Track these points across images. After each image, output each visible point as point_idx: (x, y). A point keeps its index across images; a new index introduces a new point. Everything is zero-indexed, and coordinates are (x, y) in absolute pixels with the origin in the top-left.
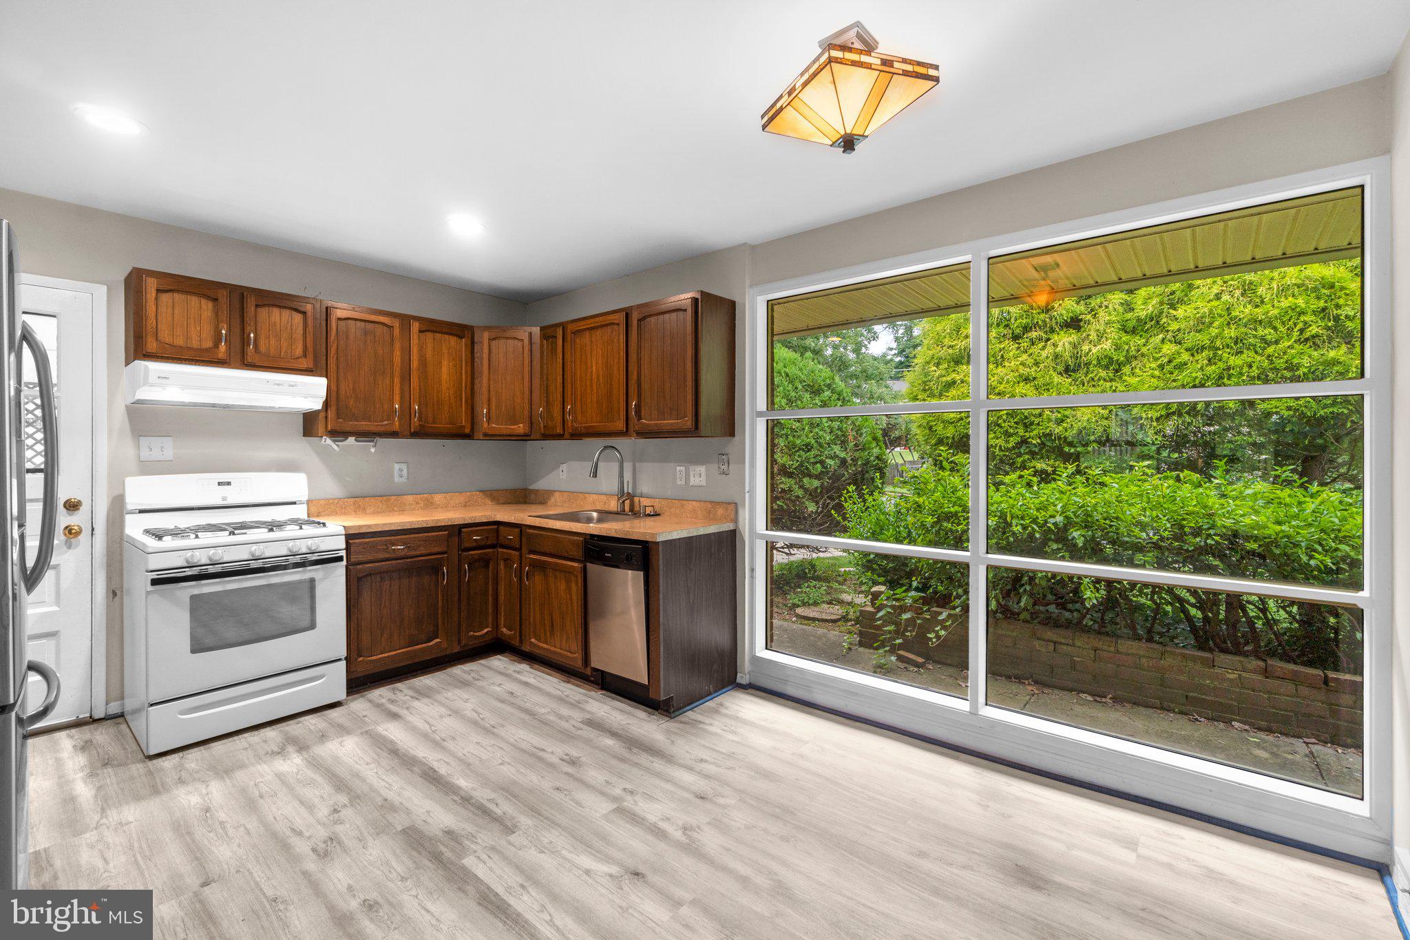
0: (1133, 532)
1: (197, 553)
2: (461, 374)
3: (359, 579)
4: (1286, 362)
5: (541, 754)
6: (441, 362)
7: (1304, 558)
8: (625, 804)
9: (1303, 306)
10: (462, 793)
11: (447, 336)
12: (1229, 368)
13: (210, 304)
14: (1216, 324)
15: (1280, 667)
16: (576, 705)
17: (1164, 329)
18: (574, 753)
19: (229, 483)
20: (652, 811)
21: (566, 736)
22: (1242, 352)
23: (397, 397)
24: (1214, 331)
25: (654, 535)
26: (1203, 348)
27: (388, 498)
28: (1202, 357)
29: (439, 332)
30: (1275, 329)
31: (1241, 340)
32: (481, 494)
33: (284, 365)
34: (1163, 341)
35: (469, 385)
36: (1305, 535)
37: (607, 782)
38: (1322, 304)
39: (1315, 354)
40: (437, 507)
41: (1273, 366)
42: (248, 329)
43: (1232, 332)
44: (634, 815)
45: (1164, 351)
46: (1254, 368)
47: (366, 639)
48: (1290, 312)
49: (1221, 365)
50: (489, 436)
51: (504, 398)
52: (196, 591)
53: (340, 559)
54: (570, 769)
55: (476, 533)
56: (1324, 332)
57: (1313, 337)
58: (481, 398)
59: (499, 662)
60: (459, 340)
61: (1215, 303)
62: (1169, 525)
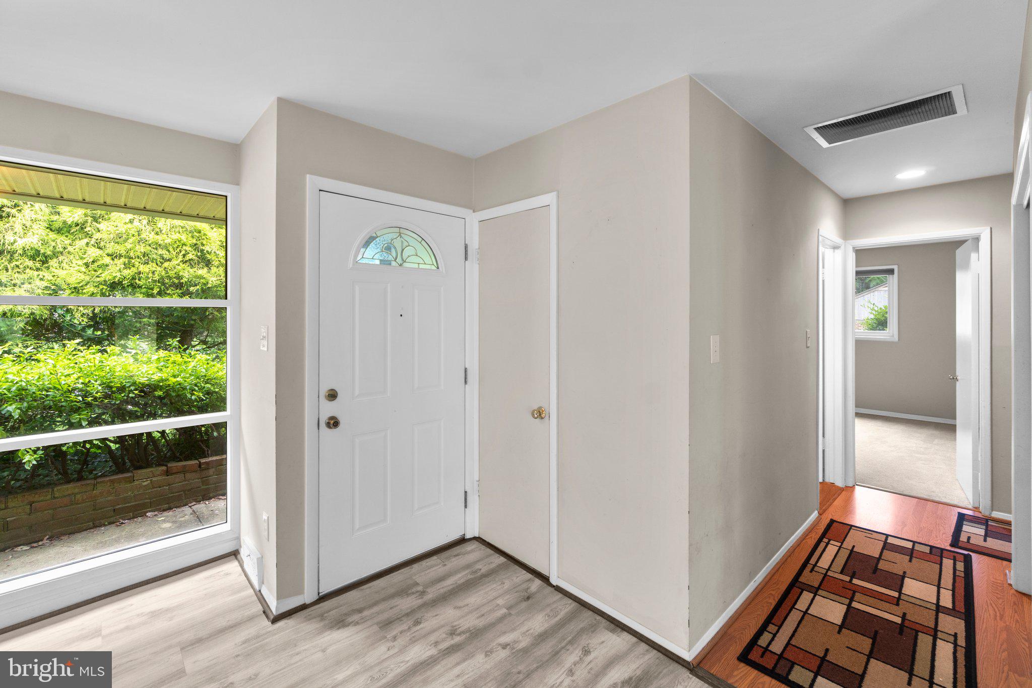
0: (69, 397)
4: (175, 274)
7: (189, 396)
9: (185, 240)
12: (140, 273)
14: (130, 241)
15: (174, 466)
17: (89, 236)
22: (148, 263)
24: (128, 245)
26: (121, 256)
28: (120, 262)
30: (169, 251)
31: (147, 255)
34: (87, 244)
36: (189, 381)
38: (194, 241)
39: (191, 270)
41: (167, 275)
43: (141, 248)
45: (89, 253)
46: (156, 275)
48: (177, 242)
49: (134, 270)
56: (196, 258)
57: (190, 260)
61: (129, 225)
62: (100, 388)
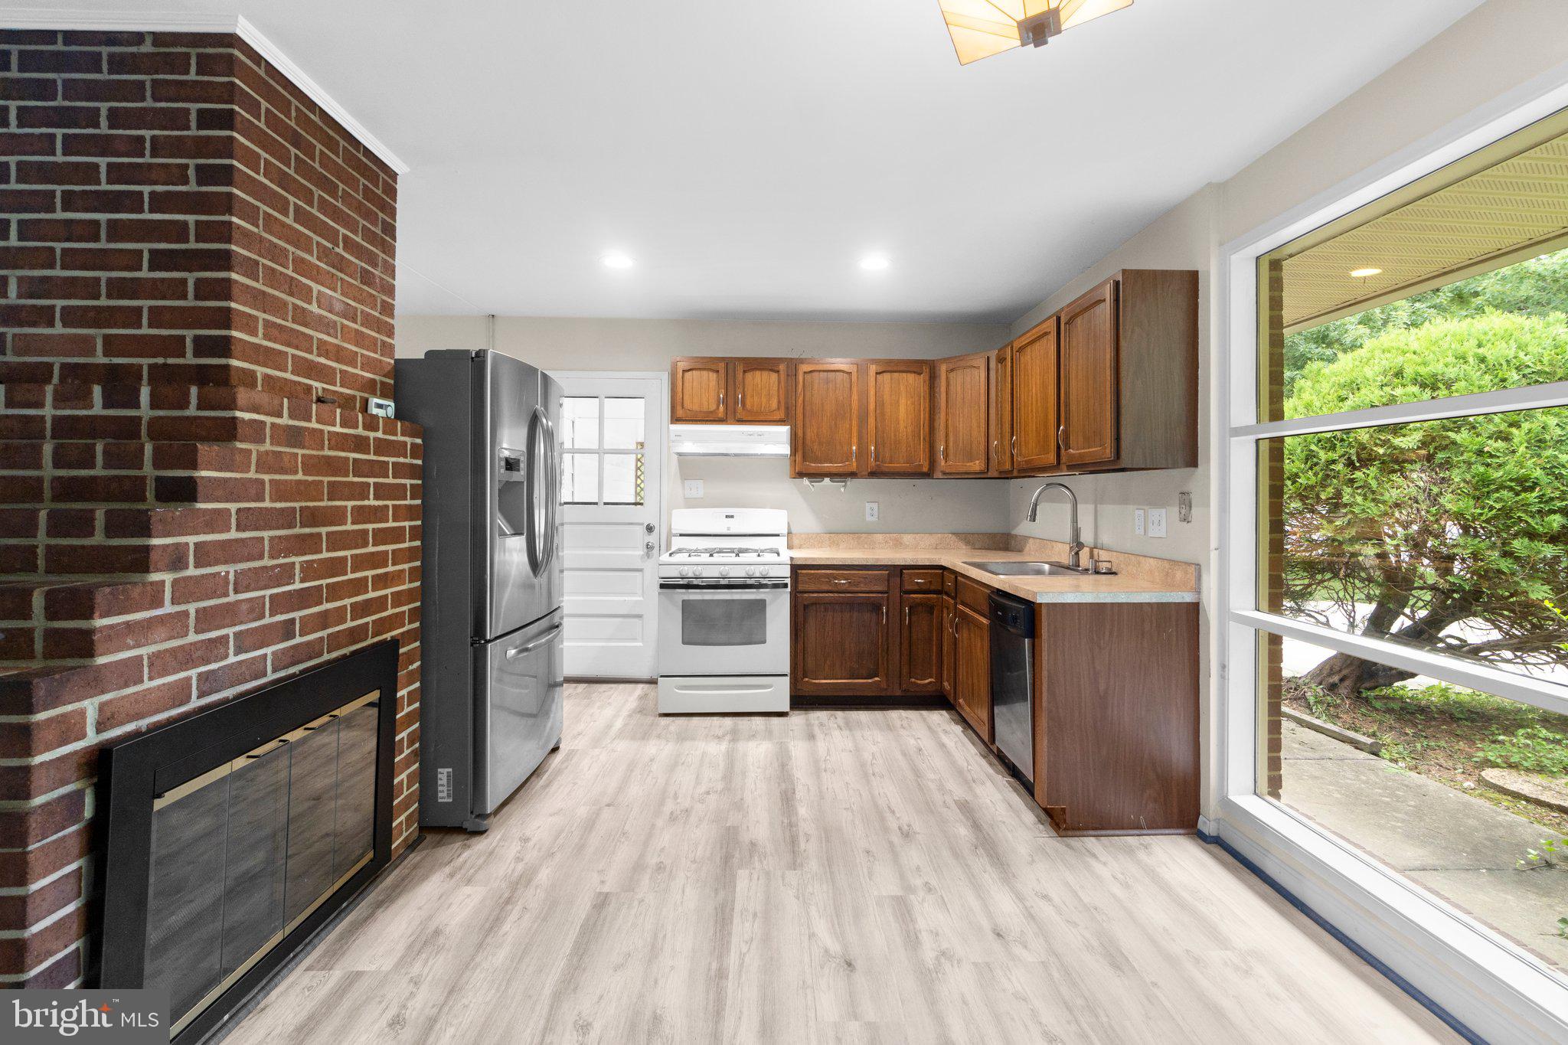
1: (686, 568)
2: (920, 411)
3: (806, 607)
5: (888, 815)
6: (898, 401)
8: (912, 897)
10: (794, 819)
11: (904, 375)
13: (715, 375)
16: (967, 782)
18: (917, 826)
19: (732, 517)
20: (927, 915)
21: (928, 809)
23: (855, 440)
25: (1035, 594)
27: (859, 534)
29: (895, 372)
32: (954, 537)
33: (761, 418)
35: (927, 422)
37: (918, 868)
40: (906, 547)
42: (738, 391)
44: (908, 912)
47: (811, 663)
50: (949, 475)
51: (961, 434)
52: (686, 597)
53: (786, 586)
54: (896, 839)
55: (919, 576)
58: (940, 434)
59: (939, 718)
60: (917, 376)
